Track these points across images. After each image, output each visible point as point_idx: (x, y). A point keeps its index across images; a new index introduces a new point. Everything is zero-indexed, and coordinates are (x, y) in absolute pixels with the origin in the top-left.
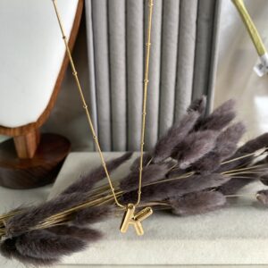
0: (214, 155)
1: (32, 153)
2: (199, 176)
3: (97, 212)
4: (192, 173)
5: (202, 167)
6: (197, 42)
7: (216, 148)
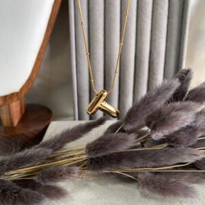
0: (191, 130)
1: (16, 122)
2: (172, 149)
3: (60, 172)
4: (165, 145)
5: (176, 140)
6: (169, 18)
7: (195, 122)
